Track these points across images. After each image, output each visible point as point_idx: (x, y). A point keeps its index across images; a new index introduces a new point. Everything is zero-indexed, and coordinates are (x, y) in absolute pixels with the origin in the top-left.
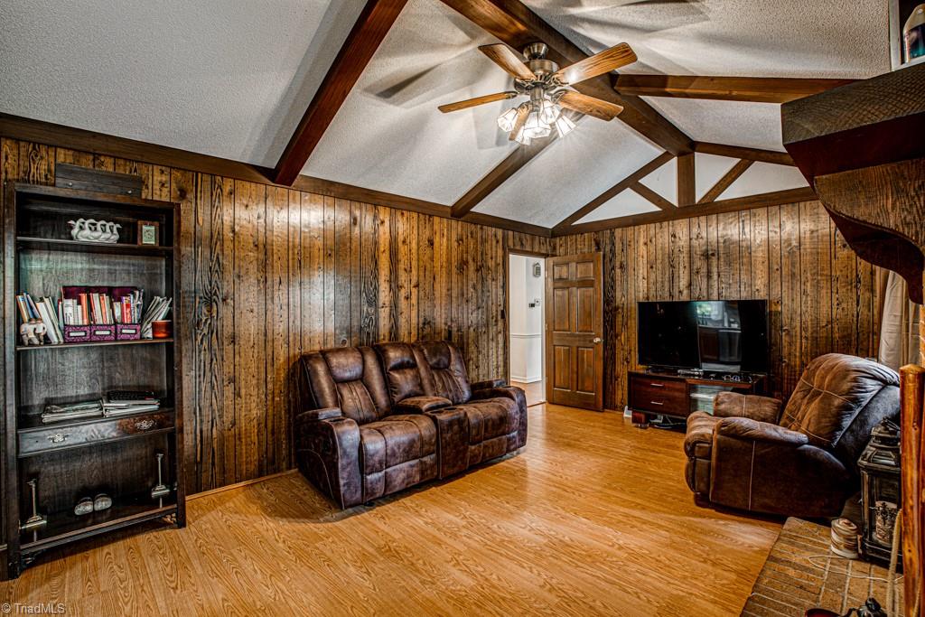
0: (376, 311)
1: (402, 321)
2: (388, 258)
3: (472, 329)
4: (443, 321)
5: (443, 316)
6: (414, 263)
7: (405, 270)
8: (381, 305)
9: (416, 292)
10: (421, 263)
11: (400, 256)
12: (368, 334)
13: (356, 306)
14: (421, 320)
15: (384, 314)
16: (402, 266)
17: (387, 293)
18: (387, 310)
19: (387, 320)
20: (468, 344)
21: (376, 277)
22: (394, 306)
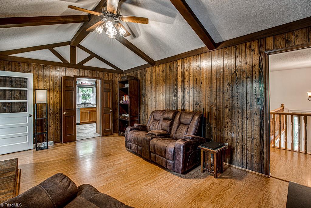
0: (177, 99)
1: (186, 102)
2: (181, 79)
3: (227, 110)
4: (207, 104)
5: (207, 101)
6: (191, 78)
7: (188, 82)
8: (178, 97)
9: (192, 91)
10: (195, 77)
11: (185, 77)
12: (174, 107)
13: (171, 97)
14: (195, 103)
15: (180, 99)
16: (186, 80)
17: (180, 92)
18: (181, 98)
19: (181, 102)
20: (224, 118)
21: (177, 87)
22: (183, 97)
